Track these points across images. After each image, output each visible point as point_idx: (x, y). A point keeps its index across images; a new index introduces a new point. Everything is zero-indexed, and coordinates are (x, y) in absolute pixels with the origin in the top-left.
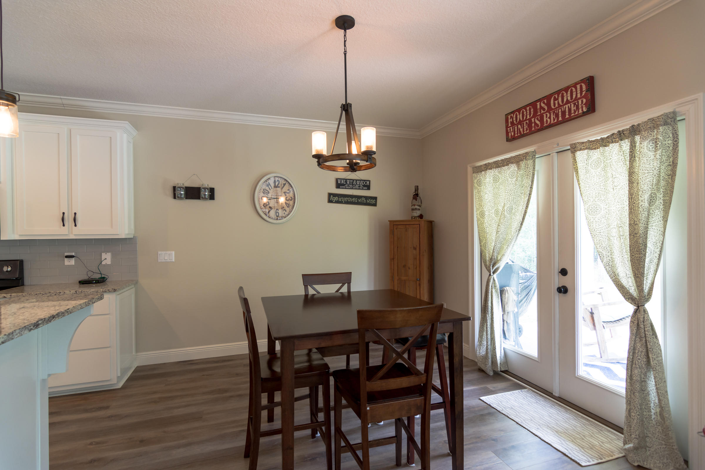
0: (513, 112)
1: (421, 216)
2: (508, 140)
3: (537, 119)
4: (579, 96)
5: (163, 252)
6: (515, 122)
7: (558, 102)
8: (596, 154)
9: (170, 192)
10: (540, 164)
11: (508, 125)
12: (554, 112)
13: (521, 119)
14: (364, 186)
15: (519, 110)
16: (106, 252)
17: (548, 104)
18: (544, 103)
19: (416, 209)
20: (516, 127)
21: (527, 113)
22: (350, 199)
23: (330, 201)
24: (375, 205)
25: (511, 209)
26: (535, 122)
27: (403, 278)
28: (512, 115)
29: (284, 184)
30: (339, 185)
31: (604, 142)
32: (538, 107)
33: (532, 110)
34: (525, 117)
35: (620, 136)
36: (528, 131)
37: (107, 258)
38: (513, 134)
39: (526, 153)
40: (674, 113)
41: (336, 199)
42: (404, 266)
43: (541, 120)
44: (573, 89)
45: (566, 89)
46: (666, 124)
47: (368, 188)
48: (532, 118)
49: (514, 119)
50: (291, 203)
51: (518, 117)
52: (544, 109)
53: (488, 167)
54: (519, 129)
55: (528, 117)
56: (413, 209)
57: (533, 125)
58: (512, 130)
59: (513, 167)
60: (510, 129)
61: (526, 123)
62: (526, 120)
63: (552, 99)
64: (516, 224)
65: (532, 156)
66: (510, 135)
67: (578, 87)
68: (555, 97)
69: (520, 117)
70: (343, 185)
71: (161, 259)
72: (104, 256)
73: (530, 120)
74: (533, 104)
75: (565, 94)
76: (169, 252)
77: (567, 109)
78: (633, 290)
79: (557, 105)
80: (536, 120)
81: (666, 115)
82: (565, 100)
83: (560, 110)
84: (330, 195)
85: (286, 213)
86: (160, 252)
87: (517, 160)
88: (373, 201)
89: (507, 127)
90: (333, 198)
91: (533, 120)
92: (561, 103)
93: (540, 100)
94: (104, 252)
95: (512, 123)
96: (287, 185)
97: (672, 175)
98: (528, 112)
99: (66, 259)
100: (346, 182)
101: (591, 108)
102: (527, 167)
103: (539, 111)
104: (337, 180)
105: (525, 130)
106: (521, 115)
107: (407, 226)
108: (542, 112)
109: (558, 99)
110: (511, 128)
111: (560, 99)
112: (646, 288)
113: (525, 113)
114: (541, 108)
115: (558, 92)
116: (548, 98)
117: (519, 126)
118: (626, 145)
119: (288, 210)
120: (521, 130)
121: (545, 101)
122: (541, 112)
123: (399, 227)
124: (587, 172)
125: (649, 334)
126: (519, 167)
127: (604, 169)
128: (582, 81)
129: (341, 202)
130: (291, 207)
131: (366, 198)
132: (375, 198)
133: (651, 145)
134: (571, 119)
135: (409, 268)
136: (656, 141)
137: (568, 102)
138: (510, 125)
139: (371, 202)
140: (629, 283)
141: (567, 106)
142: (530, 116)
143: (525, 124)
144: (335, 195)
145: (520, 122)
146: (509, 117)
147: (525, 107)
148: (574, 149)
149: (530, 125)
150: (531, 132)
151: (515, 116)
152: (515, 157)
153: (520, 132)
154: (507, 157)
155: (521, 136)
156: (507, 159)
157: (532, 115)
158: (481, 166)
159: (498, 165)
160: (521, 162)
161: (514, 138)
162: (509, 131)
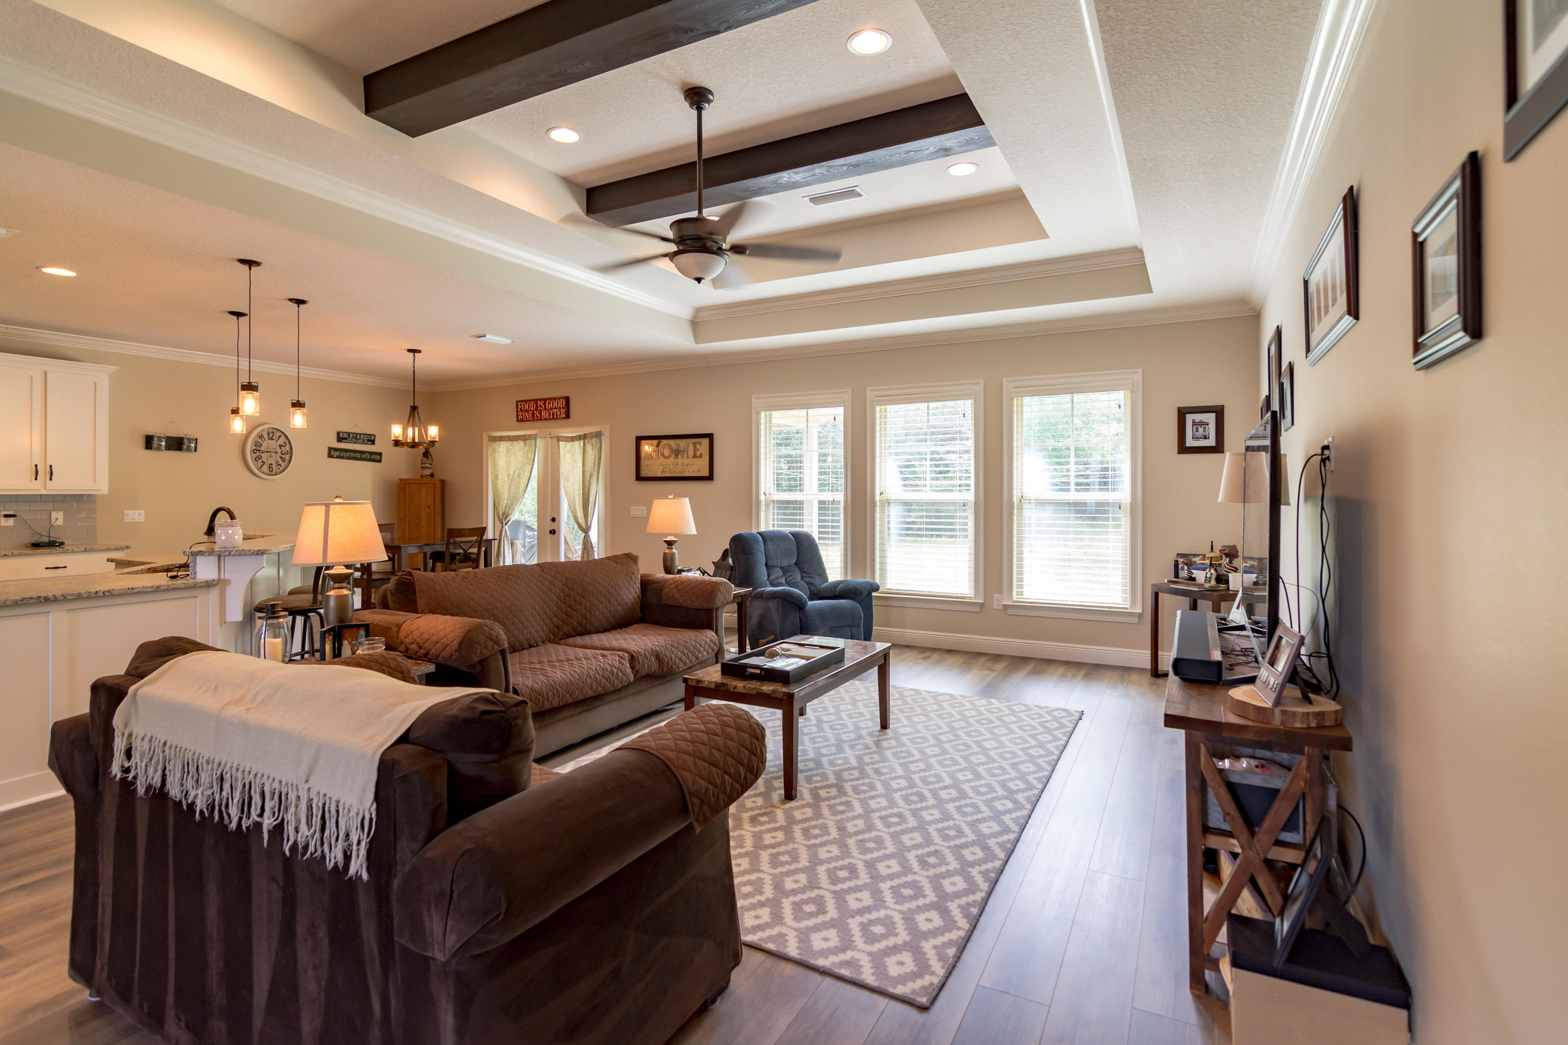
0: (522, 401)
1: (432, 475)
2: (518, 421)
4: (561, 406)
5: (131, 512)
6: (524, 409)
8: (569, 445)
9: (141, 442)
10: (540, 442)
11: (518, 409)
12: (548, 411)
14: (369, 440)
15: (525, 401)
16: (58, 510)
17: (545, 404)
18: (542, 402)
19: (427, 467)
20: (523, 413)
22: (353, 455)
23: (330, 456)
24: (380, 461)
25: (520, 475)
28: (521, 403)
29: (280, 437)
30: (340, 439)
31: (572, 439)
32: (539, 404)
33: (534, 404)
34: (529, 408)
35: (579, 438)
37: (58, 518)
38: (521, 417)
39: (530, 434)
40: (600, 432)
41: (337, 453)
43: (541, 414)
44: (558, 400)
45: (555, 399)
46: (596, 437)
47: (373, 442)
48: (535, 410)
49: (522, 407)
50: (287, 457)
52: (542, 407)
53: (501, 439)
54: (526, 415)
55: (532, 409)
56: (423, 468)
57: (535, 415)
58: (521, 414)
59: (521, 443)
61: (530, 412)
62: (530, 410)
64: (522, 486)
65: (535, 437)
66: (519, 417)
67: (561, 400)
68: (548, 401)
69: (526, 407)
70: (346, 439)
71: (127, 519)
72: (54, 515)
73: (533, 411)
74: (536, 401)
75: (554, 402)
76: (137, 512)
77: (555, 412)
78: (584, 525)
79: (549, 407)
80: (537, 412)
81: (597, 432)
82: (553, 405)
83: (551, 411)
84: (330, 449)
85: (281, 468)
86: (126, 512)
87: (524, 438)
88: (378, 457)
89: (517, 411)
90: (332, 453)
91: (535, 412)
92: (551, 407)
93: (540, 400)
94: (53, 510)
95: (522, 409)
96: (283, 437)
97: (599, 463)
98: (532, 404)
99: (3, 519)
100: (349, 436)
101: (568, 416)
102: (531, 444)
104: (338, 433)
105: (530, 417)
106: (527, 405)
107: (418, 485)
110: (520, 412)
111: (551, 404)
112: (589, 523)
113: (530, 405)
114: (540, 406)
115: (551, 399)
116: (545, 400)
117: (526, 413)
118: (582, 442)
119: (283, 465)
120: (528, 416)
122: (540, 408)
123: (412, 485)
124: (564, 455)
125: (590, 547)
127: (572, 455)
128: (563, 398)
129: (342, 458)
130: (286, 462)
131: (371, 453)
132: (380, 454)
133: (591, 447)
134: (557, 419)
135: (422, 526)
136: (592, 444)
137: (555, 408)
139: (376, 457)
140: (582, 521)
141: (555, 410)
144: (336, 450)
145: (527, 411)
146: (519, 403)
147: (530, 401)
148: (559, 439)
149: (533, 414)
150: (534, 420)
151: (523, 404)
152: (525, 435)
153: (527, 418)
154: (520, 434)
155: (528, 420)
156: (520, 436)
157: (534, 408)
158: (499, 436)
159: (513, 438)
160: (528, 441)
161: (523, 420)
162: (519, 414)
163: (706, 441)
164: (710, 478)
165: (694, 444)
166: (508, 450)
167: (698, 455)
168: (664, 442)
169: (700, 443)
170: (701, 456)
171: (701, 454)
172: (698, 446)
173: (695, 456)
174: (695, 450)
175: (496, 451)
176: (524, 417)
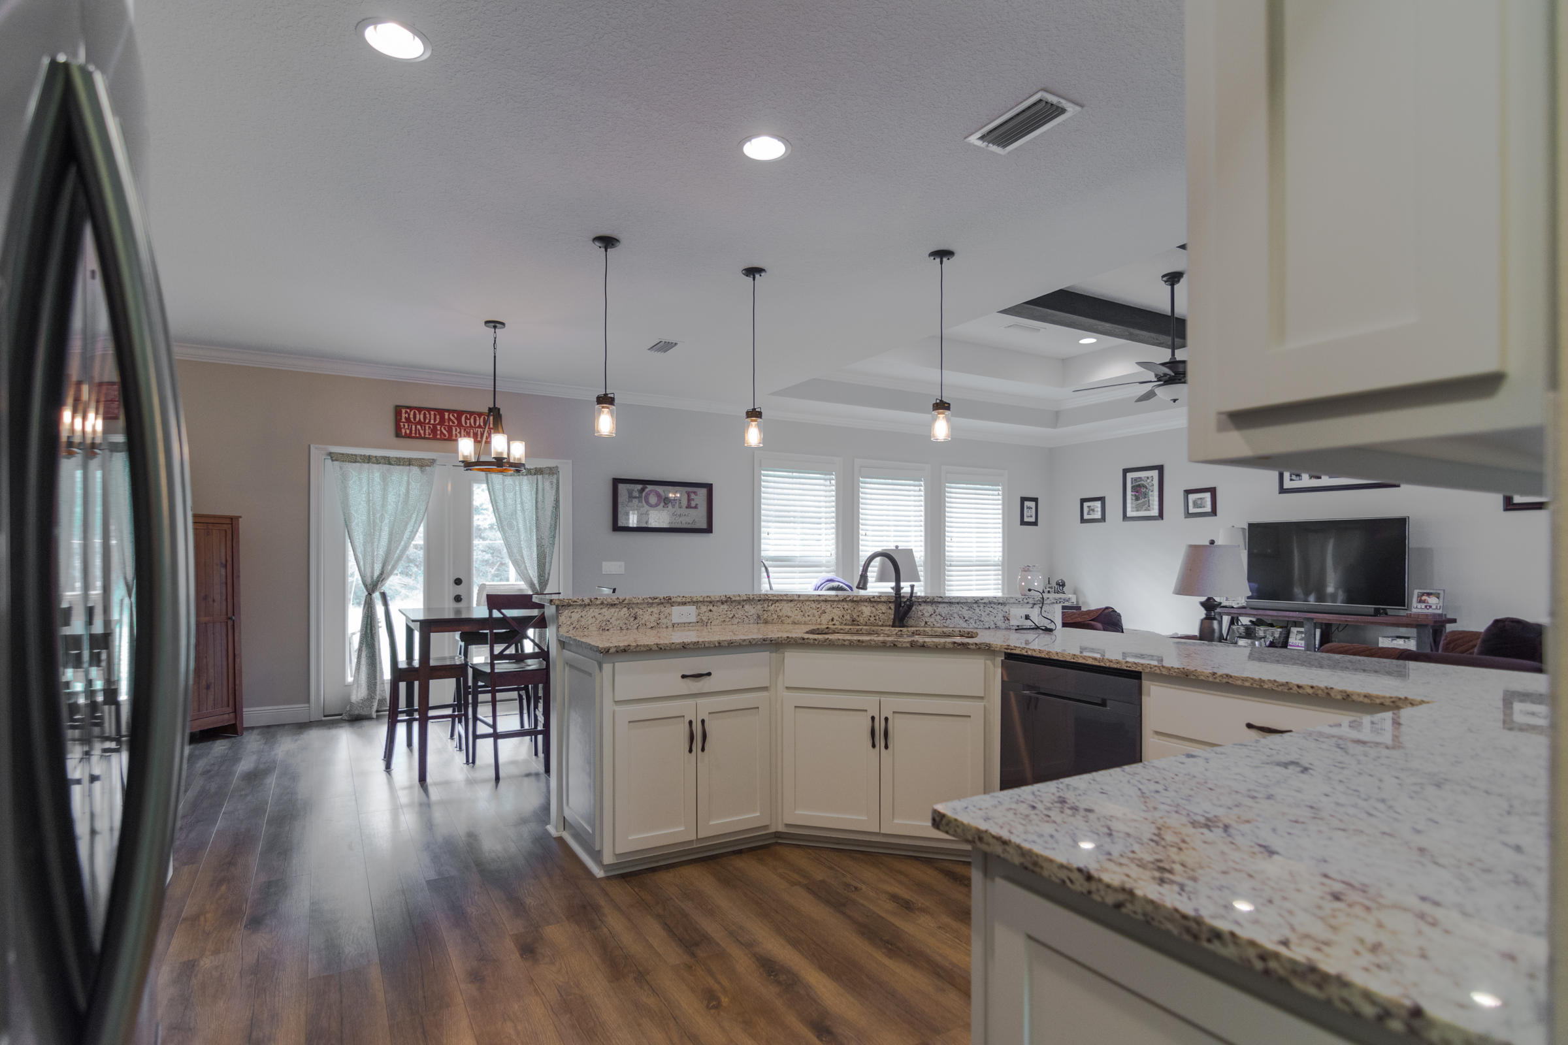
0: (411, 408)
2: (398, 434)
3: (445, 429)
6: (412, 420)
7: (470, 422)
10: (438, 471)
11: (401, 419)
12: (465, 430)
13: (422, 420)
15: (420, 409)
17: (459, 419)
18: (453, 416)
20: (414, 427)
21: (430, 417)
26: (441, 432)
28: (408, 411)
32: (446, 417)
33: (438, 417)
34: (427, 421)
36: (431, 436)
38: (408, 432)
39: (433, 459)
40: (559, 467)
43: (449, 432)
45: (479, 414)
46: (554, 473)
48: (438, 424)
49: (411, 416)
51: (418, 416)
52: (453, 422)
54: (419, 430)
55: (432, 422)
57: (439, 432)
58: (406, 427)
59: (415, 470)
60: (404, 425)
61: (429, 427)
62: (429, 423)
63: (464, 416)
65: (432, 463)
66: (403, 431)
68: (466, 416)
69: (421, 417)
73: (435, 426)
74: (441, 412)
75: (478, 418)
77: (479, 433)
79: (468, 425)
80: (442, 429)
81: (554, 468)
82: (478, 424)
83: (472, 431)
87: (422, 464)
89: (396, 421)
91: (439, 427)
92: (473, 424)
93: (449, 411)
95: (408, 420)
98: (432, 417)
102: (429, 473)
103: (446, 421)
105: (427, 434)
106: (422, 416)
107: (210, 526)
108: (451, 424)
109: (469, 419)
110: (406, 424)
111: (472, 421)
113: (428, 416)
114: (449, 419)
115: (471, 413)
116: (460, 413)
117: (419, 427)
120: (422, 432)
121: (456, 415)
122: (449, 423)
126: (422, 472)
135: (214, 601)
137: (479, 426)
138: (403, 420)
141: (479, 430)
142: (435, 421)
143: (427, 428)
145: (420, 423)
146: (404, 411)
147: (429, 410)
149: (434, 430)
150: (435, 438)
151: (412, 413)
152: (416, 459)
153: (420, 434)
154: (403, 456)
155: (420, 438)
156: (404, 458)
157: (437, 422)
158: (356, 455)
159: (388, 461)
160: (427, 468)
161: (409, 436)
162: (402, 426)
163: (703, 492)
164: (709, 530)
165: (689, 494)
166: (384, 479)
167: (693, 504)
168: (650, 488)
169: (695, 493)
170: (696, 507)
171: (697, 505)
172: (693, 496)
173: (689, 507)
174: (689, 500)
175: (344, 478)
176: (413, 432)
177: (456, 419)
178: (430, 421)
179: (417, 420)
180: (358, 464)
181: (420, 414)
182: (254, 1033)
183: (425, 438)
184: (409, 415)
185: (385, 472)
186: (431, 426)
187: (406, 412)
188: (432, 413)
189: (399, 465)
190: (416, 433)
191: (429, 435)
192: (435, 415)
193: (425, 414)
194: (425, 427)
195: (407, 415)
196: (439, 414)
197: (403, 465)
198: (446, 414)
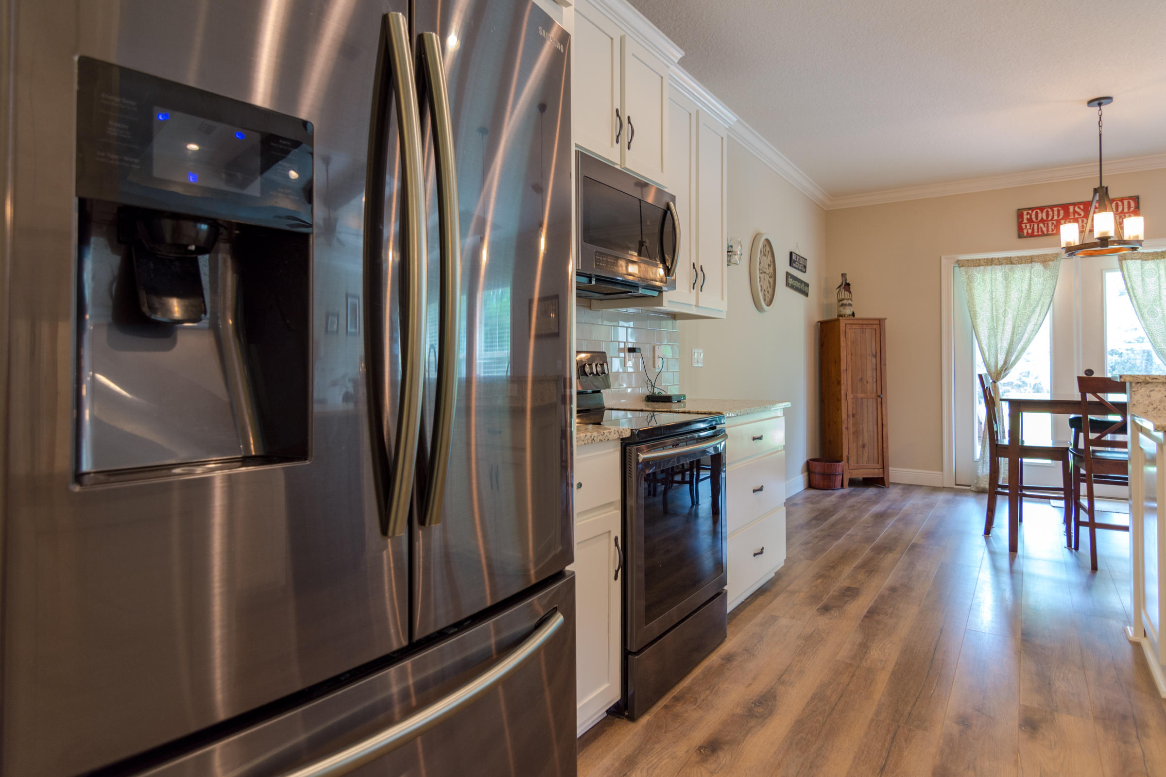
0: (1032, 209)
1: (853, 314)
2: (1021, 236)
4: (1126, 210)
6: (1034, 219)
11: (1023, 221)
13: (1045, 218)
14: (804, 266)
15: (1042, 209)
17: (1086, 210)
18: (1079, 208)
19: (847, 304)
20: (1036, 226)
21: (1053, 213)
22: (796, 284)
23: (787, 283)
24: (807, 294)
27: (860, 395)
28: (1030, 212)
29: (768, 253)
30: (791, 262)
31: (1158, 256)
33: (1062, 212)
34: (1050, 218)
36: (1055, 232)
38: (1030, 231)
39: (1057, 254)
41: (791, 281)
42: (861, 380)
44: (1120, 203)
47: (806, 269)
48: (1061, 219)
49: (1033, 216)
50: (772, 281)
51: (1040, 215)
52: (1079, 214)
53: (991, 262)
54: (1041, 228)
55: (1056, 218)
58: (1028, 226)
59: (1038, 267)
60: (1026, 226)
61: (1053, 223)
62: (1052, 220)
66: (1025, 231)
67: (1126, 202)
69: (1042, 215)
70: (795, 262)
73: (1058, 221)
84: (787, 274)
85: (770, 297)
86: (693, 351)
87: (1042, 260)
89: (1021, 223)
90: (788, 280)
91: (1063, 221)
93: (1074, 204)
95: (1030, 220)
98: (1056, 213)
100: (794, 257)
102: (1055, 268)
103: (1071, 214)
104: (790, 255)
107: (864, 327)
113: (1051, 213)
114: (1075, 212)
116: (1086, 204)
119: (770, 291)
120: (1045, 229)
121: (1082, 207)
122: (1074, 216)
123: (854, 326)
124: (1143, 279)
126: (1045, 267)
127: (1159, 279)
128: (1131, 198)
129: (792, 287)
130: (772, 288)
131: (805, 284)
132: (808, 285)
135: (867, 382)
138: (1025, 221)
139: (806, 289)
142: (1058, 217)
144: (790, 276)
145: (1042, 221)
146: (1025, 213)
147: (1052, 207)
149: (1057, 226)
151: (1034, 213)
152: (1038, 256)
153: (1042, 231)
154: (1025, 255)
155: (1043, 235)
156: (1026, 256)
157: (1061, 217)
158: (979, 260)
159: (1010, 261)
160: (1050, 263)
161: (1032, 235)
162: (1024, 227)
166: (1006, 278)
175: (970, 280)
176: (1036, 230)
177: (1082, 210)
178: (1053, 217)
179: (1040, 218)
180: (982, 268)
181: (1042, 212)
182: (784, 676)
183: (1048, 235)
184: (1031, 216)
185: (1007, 271)
186: (1055, 222)
187: (1028, 213)
188: (1055, 209)
189: (1021, 263)
190: (1038, 232)
191: (1053, 230)
192: (1058, 211)
193: (1047, 212)
194: (1048, 224)
195: (1028, 216)
196: (1063, 209)
197: (1025, 263)
198: (1071, 209)
